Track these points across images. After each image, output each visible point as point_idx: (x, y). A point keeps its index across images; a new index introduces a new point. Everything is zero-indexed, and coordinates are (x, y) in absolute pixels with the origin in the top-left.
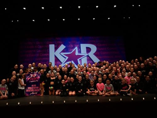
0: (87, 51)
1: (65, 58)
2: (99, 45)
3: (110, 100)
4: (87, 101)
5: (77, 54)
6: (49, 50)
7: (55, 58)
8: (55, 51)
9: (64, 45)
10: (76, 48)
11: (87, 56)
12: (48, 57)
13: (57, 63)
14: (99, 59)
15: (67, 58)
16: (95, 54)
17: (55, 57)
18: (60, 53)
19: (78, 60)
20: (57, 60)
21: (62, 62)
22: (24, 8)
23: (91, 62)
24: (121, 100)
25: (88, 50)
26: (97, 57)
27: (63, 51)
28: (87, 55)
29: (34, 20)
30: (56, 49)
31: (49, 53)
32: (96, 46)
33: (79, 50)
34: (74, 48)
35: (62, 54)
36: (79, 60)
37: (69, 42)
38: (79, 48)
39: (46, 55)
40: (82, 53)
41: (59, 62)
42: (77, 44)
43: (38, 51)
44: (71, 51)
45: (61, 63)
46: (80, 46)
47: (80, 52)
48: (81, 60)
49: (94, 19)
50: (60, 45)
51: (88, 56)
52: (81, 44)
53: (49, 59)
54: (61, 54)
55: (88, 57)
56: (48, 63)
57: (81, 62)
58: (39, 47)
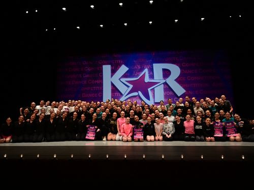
0: (163, 75)
1: (128, 86)
2: (184, 65)
3: (202, 157)
4: (163, 157)
5: (147, 80)
6: (102, 74)
7: (112, 87)
8: (112, 76)
9: (127, 66)
10: (146, 71)
12: (101, 85)
13: (114, 95)
14: (185, 88)
15: (131, 86)
16: (178, 80)
17: (113, 85)
18: (119, 79)
19: (149, 89)
20: (115, 91)
21: (123, 93)
22: (64, 9)
23: (171, 93)
24: (222, 158)
25: (166, 73)
26: (181, 86)
27: (125, 76)
28: (164, 81)
29: (78, 27)
30: (113, 72)
31: (102, 79)
32: (180, 67)
33: (151, 73)
34: (142, 70)
35: (124, 80)
36: (151, 90)
37: (135, 61)
38: (151, 70)
39: (98, 82)
40: (155, 78)
41: (118, 93)
42: (147, 64)
43: (85, 75)
44: (138, 75)
45: (122, 95)
46: (152, 66)
47: (152, 76)
49: (176, 21)
50: (120, 66)
51: (165, 84)
52: (154, 64)
53: (103, 88)
55: (166, 86)
56: (100, 95)
57: (154, 94)
58: (86, 69)
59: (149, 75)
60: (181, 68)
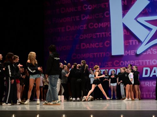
1: (150, 29)
6: (109, 14)
7: (124, 32)
8: (124, 15)
12: (108, 29)
13: (129, 43)
17: (126, 28)
18: (136, 19)
20: (129, 35)
21: (143, 41)
27: (144, 13)
30: (126, 8)
31: (108, 20)
35: (142, 20)
39: (103, 25)
41: (134, 40)
43: (84, 17)
45: (140, 42)
53: (110, 34)
54: (139, 19)
56: (107, 44)
58: (85, 7)
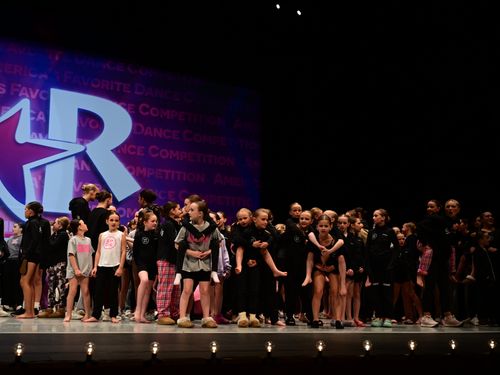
0: (80, 128)
2: (145, 109)
5: (24, 134)
10: (24, 105)
11: (76, 155)
14: (139, 178)
16: (121, 152)
19: (27, 168)
25: (90, 126)
26: (130, 171)
28: (80, 148)
32: (131, 115)
33: (42, 118)
34: (10, 99)
36: (32, 170)
38: (42, 107)
40: (50, 135)
42: (31, 86)
46: (47, 96)
47: (41, 127)
48: (40, 171)
51: (83, 157)
52: (53, 90)
55: (83, 163)
57: (41, 184)
59: (33, 122)
60: (135, 117)
